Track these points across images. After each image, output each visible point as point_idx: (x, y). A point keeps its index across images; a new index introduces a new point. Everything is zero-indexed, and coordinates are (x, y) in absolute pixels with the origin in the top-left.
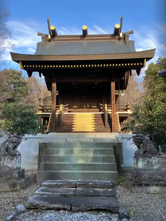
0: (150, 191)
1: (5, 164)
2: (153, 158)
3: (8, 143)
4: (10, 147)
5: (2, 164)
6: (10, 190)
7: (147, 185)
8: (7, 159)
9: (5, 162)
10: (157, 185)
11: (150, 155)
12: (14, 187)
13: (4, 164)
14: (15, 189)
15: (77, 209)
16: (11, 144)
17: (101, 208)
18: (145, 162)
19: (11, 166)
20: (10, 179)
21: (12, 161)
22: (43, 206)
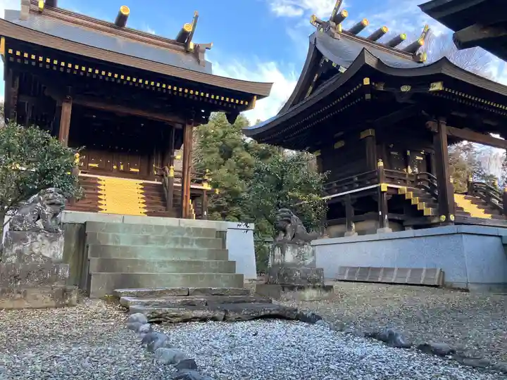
0: (305, 298)
1: (36, 251)
2: (305, 246)
3: (39, 204)
4: (47, 213)
5: (28, 249)
6: (53, 303)
7: (301, 288)
8: (41, 239)
9: (36, 245)
10: (314, 287)
11: (301, 243)
12: (64, 298)
13: (31, 250)
14: (67, 301)
15: (237, 315)
16: (48, 208)
17: (273, 312)
18: (294, 252)
19: (52, 253)
20: (50, 281)
21: (54, 242)
22: (174, 316)
